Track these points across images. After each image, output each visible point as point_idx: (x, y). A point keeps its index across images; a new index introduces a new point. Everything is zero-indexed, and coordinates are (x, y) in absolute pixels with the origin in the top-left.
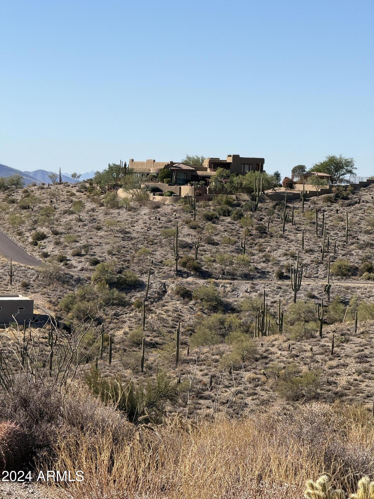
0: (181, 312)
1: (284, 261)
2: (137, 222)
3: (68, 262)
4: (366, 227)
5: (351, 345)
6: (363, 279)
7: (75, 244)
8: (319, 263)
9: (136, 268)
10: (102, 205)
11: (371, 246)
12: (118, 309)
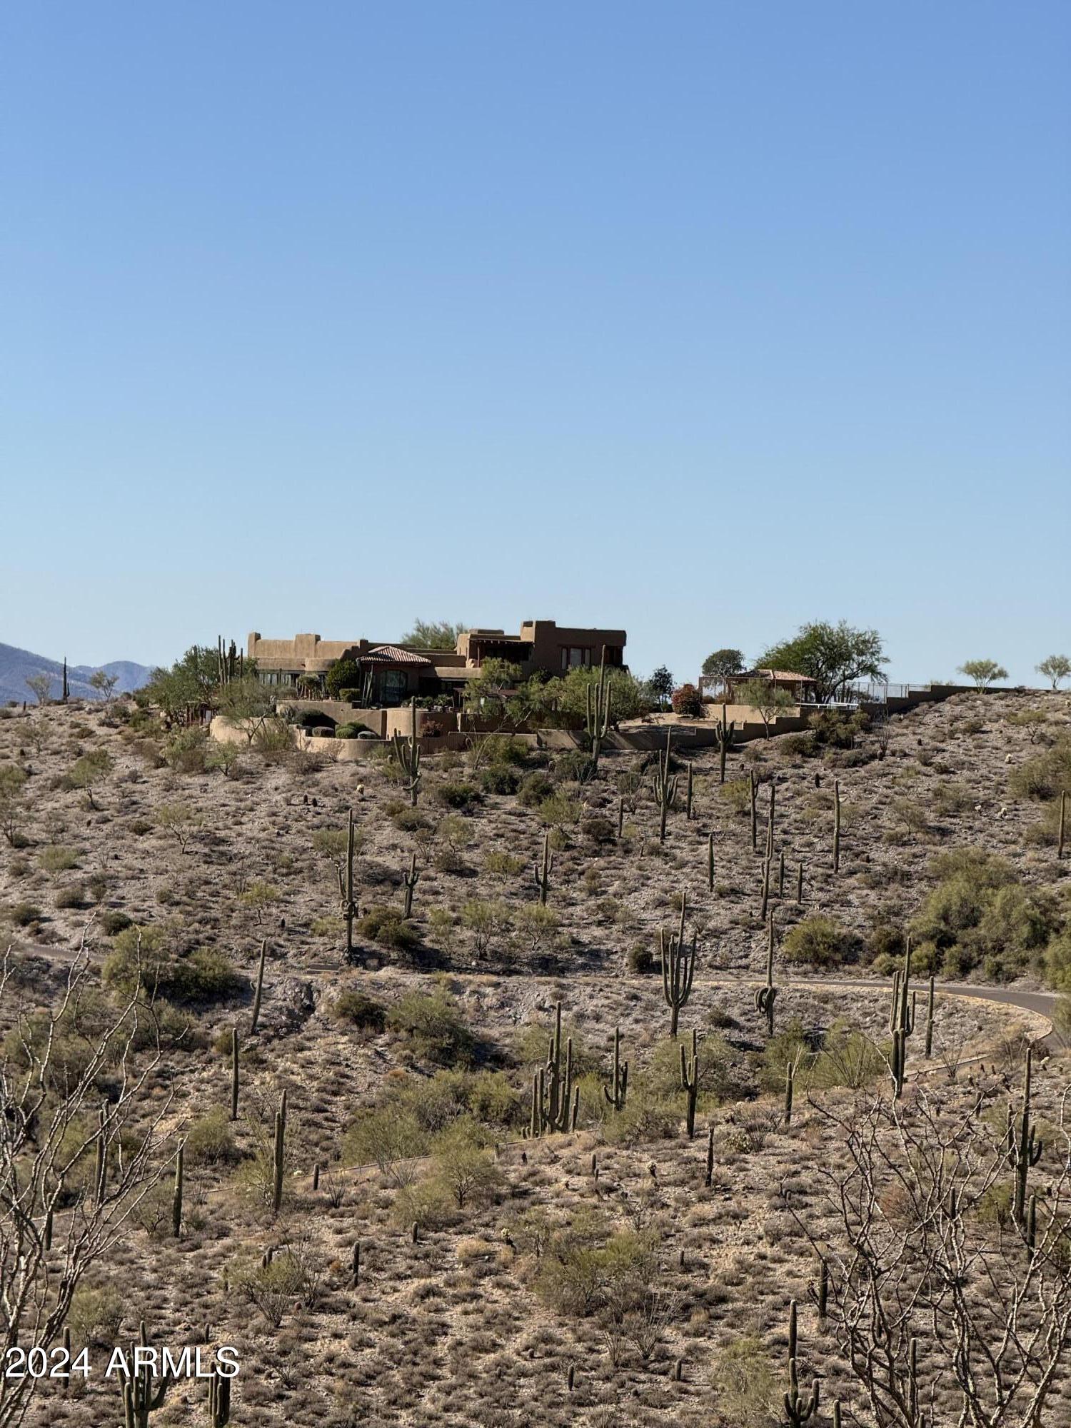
0: (347, 1066)
1: (657, 922)
2: (252, 810)
3: (44, 925)
4: (893, 825)
5: (766, 1158)
6: (874, 973)
7: (69, 874)
8: (752, 928)
9: (236, 943)
10: (161, 763)
11: (902, 879)
12: (171, 1057)
